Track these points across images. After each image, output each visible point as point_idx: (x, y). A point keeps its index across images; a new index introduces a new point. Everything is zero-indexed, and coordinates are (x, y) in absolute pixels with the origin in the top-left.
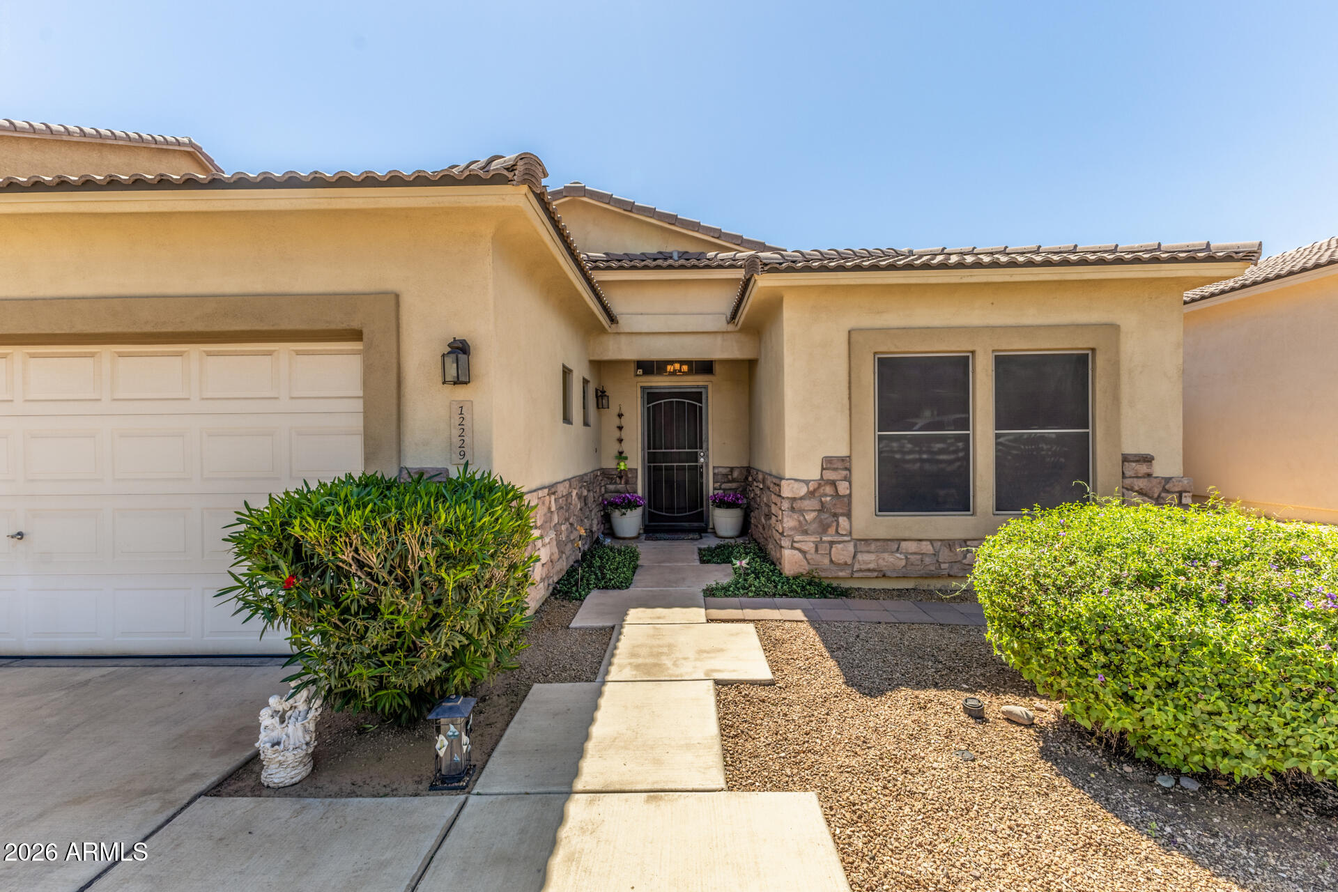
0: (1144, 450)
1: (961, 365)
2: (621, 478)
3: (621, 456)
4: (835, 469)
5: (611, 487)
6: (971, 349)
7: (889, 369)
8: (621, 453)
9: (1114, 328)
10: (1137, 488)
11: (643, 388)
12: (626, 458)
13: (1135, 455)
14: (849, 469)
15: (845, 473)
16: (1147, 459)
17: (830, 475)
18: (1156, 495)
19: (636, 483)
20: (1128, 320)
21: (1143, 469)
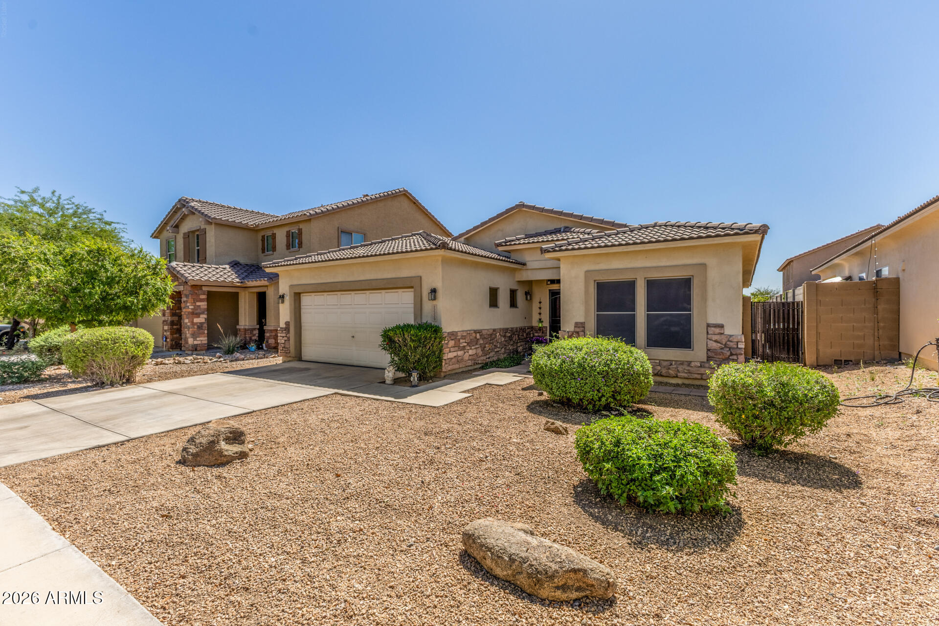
0: (719, 322)
1: (632, 285)
2: (540, 330)
3: (540, 321)
4: (579, 327)
5: (536, 334)
6: (634, 277)
7: (601, 287)
8: (540, 319)
9: (704, 266)
10: (714, 339)
11: (550, 290)
12: (542, 322)
13: (714, 324)
14: (584, 327)
15: (582, 329)
16: (721, 326)
17: (577, 330)
18: (724, 343)
19: (546, 333)
20: (711, 261)
21: (717, 330)
